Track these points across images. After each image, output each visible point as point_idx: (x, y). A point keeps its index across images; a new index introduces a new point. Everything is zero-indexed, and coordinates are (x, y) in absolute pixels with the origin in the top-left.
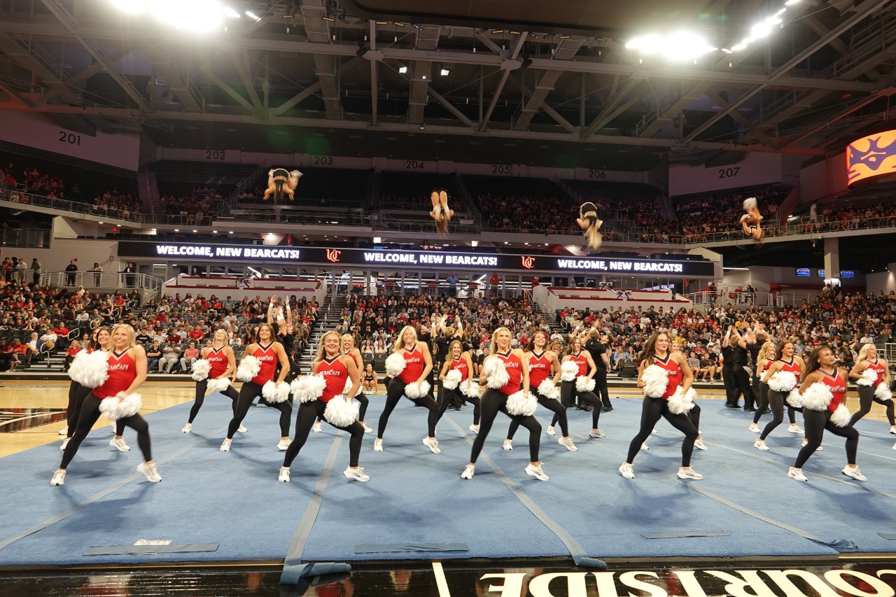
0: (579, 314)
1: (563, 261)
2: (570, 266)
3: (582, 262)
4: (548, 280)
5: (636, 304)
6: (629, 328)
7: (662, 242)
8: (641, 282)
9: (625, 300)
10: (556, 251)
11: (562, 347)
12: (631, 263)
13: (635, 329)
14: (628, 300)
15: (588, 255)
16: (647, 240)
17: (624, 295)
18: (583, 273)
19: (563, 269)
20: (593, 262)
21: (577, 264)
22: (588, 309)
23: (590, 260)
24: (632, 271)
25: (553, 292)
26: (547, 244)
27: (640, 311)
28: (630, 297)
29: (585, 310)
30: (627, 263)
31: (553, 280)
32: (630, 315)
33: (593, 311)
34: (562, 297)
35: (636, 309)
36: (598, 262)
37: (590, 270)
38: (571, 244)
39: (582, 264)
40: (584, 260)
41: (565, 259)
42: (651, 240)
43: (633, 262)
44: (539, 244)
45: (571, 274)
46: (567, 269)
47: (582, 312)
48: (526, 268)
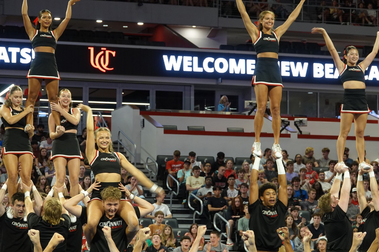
0: (204, 164)
1: (173, 57)
2: (186, 69)
3: (210, 59)
4: (142, 96)
5: (317, 146)
6: (301, 191)
7: (366, 24)
8: (327, 103)
9: (294, 136)
10: (159, 37)
11: (167, 231)
12: (306, 64)
13: (312, 194)
14: (301, 136)
15: (222, 47)
16: (337, 19)
17: (292, 127)
18: (213, 82)
19: (172, 73)
20: (232, 61)
21: (200, 65)
22: (221, 155)
23: (227, 57)
24: (309, 78)
25: (152, 121)
26: (140, 24)
27: (326, 158)
28: (305, 130)
29: (216, 157)
30: (299, 64)
31: (153, 96)
32: (303, 166)
33: (232, 159)
34: (169, 130)
35: (318, 155)
36: (242, 61)
37: (227, 76)
38: (188, 24)
39: (211, 65)
40: (216, 56)
41: (177, 54)
42: (346, 20)
43: (311, 62)
44: (125, 23)
45: (190, 85)
46: (181, 74)
47: (210, 160)
48: (97, 71)
